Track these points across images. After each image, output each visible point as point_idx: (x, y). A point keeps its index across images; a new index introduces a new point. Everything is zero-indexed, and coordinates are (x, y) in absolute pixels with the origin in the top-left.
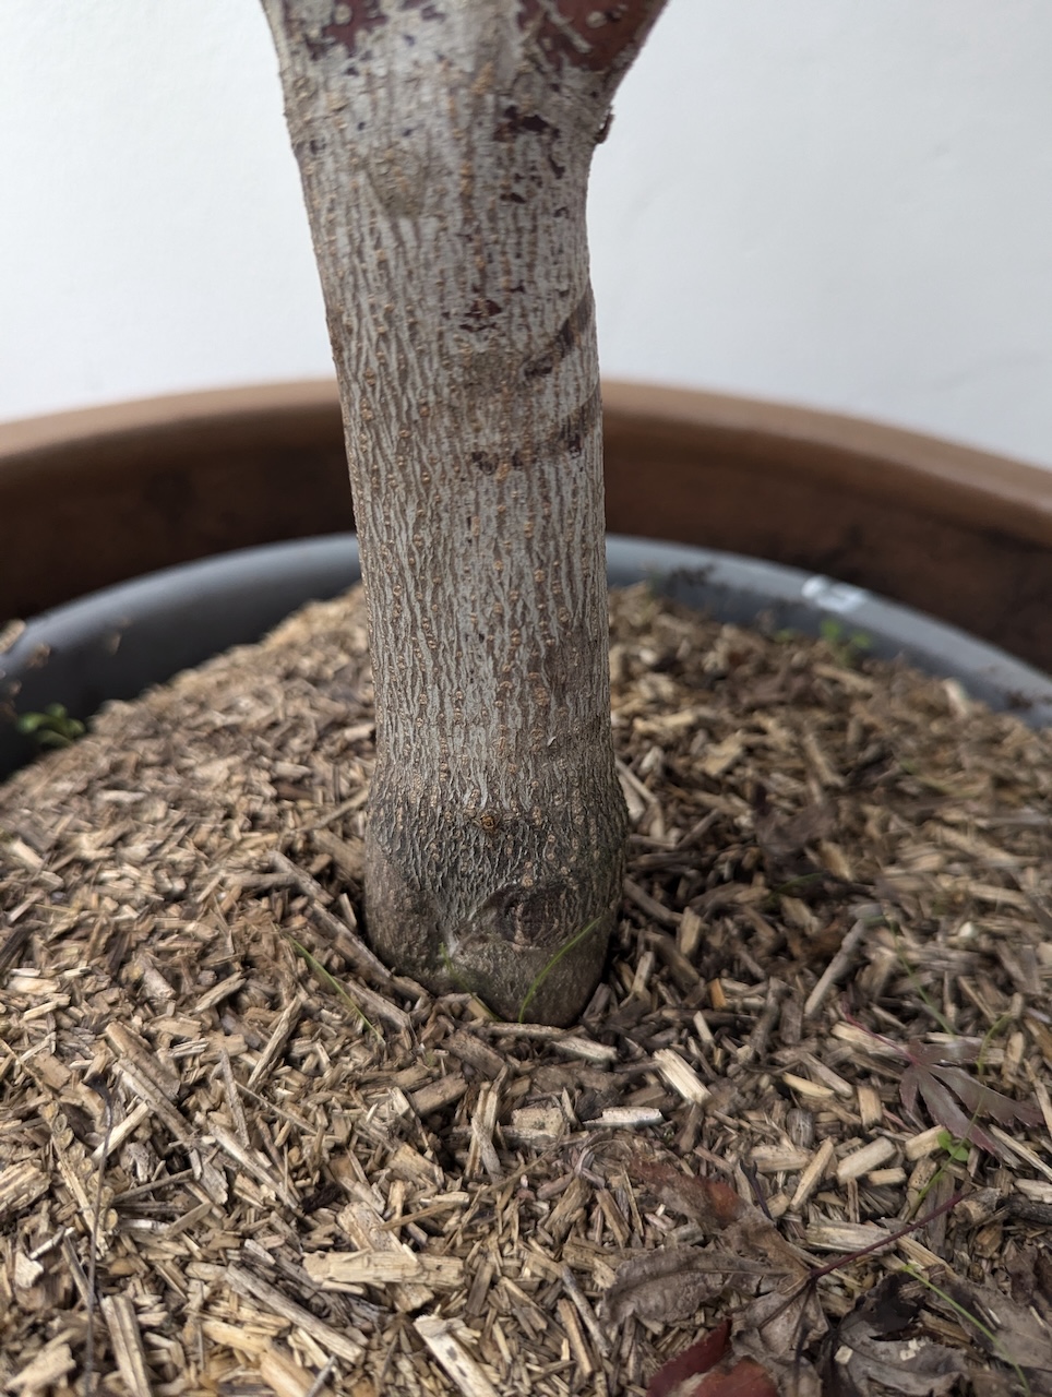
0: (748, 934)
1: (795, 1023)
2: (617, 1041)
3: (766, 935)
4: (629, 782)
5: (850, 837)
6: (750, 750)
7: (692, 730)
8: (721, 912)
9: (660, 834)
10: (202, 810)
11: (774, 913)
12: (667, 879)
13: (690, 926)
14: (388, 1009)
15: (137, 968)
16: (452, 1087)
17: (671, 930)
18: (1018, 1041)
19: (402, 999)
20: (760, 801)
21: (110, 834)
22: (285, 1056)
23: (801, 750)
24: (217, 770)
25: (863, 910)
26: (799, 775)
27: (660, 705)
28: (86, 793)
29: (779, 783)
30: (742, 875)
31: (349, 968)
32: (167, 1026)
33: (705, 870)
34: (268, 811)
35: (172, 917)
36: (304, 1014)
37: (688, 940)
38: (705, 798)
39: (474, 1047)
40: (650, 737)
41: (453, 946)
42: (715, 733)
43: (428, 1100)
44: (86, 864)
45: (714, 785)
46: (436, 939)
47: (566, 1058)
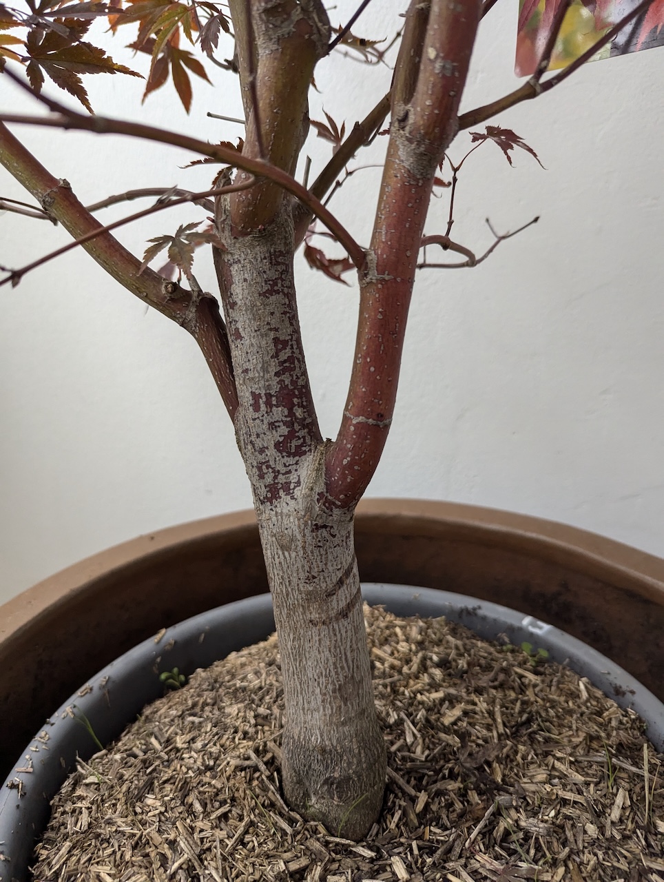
0: (450, 805)
1: (457, 850)
2: (378, 851)
3: (458, 806)
4: (409, 726)
5: (508, 760)
6: (466, 713)
7: (442, 701)
8: (440, 793)
9: (420, 753)
10: (225, 729)
11: (463, 794)
12: (417, 777)
13: (423, 798)
14: (285, 825)
15: (191, 798)
16: (304, 862)
17: (413, 800)
18: (561, 870)
19: (292, 822)
20: (464, 736)
21: (188, 737)
22: (242, 842)
23: (491, 714)
24: (233, 710)
25: (502, 799)
26: (489, 728)
27: (434, 686)
28: (182, 717)
29: (479, 731)
30: (453, 776)
31: (272, 805)
32: (199, 824)
33: (437, 772)
34: (251, 730)
35: (207, 778)
36: (252, 824)
37: (420, 807)
38: (442, 735)
39: (316, 846)
40: (422, 703)
41: (314, 800)
42: (451, 701)
43: (294, 866)
44: (178, 750)
45: (447, 730)
46: (307, 795)
47: (356, 855)
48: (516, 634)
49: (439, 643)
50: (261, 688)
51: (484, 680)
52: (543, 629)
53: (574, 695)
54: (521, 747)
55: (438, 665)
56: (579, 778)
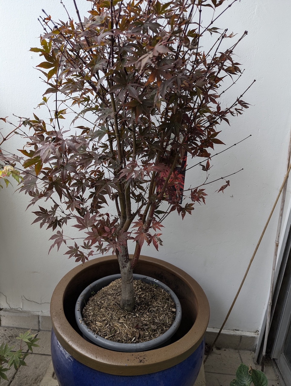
0: (143, 308)
1: (144, 313)
2: (134, 313)
3: (144, 308)
4: (137, 298)
5: (151, 302)
6: (145, 295)
7: (141, 294)
8: (142, 306)
9: (138, 301)
10: (109, 300)
11: (145, 306)
12: (138, 304)
13: (139, 307)
14: (122, 311)
15: (108, 309)
16: (125, 315)
17: (138, 307)
18: (158, 314)
20: (145, 299)
21: (104, 301)
22: (116, 313)
23: (149, 295)
24: (110, 297)
25: (150, 306)
26: (148, 297)
27: (140, 292)
28: (101, 298)
29: (147, 298)
30: (143, 304)
31: (119, 309)
32: (110, 312)
33: (141, 304)
34: (113, 300)
35: (109, 306)
36: (117, 311)
38: (142, 299)
39: (126, 313)
40: (138, 294)
41: (125, 308)
42: (143, 294)
44: (103, 303)
45: (142, 298)
47: (131, 314)
48: (153, 282)
49: (140, 284)
50: (112, 293)
51: (148, 290)
52: (157, 281)
53: (161, 292)
54: (153, 300)
55: (140, 288)
56: (161, 303)
